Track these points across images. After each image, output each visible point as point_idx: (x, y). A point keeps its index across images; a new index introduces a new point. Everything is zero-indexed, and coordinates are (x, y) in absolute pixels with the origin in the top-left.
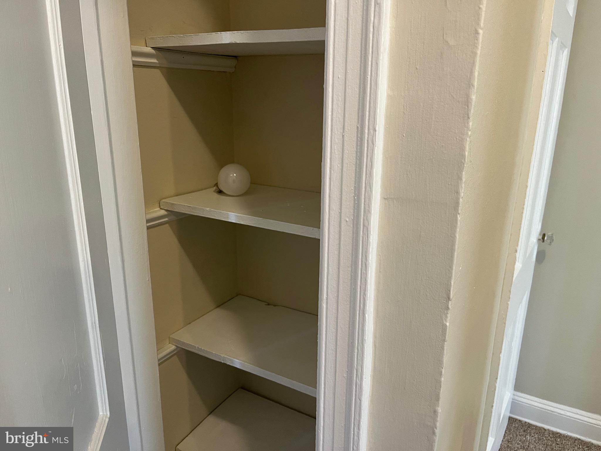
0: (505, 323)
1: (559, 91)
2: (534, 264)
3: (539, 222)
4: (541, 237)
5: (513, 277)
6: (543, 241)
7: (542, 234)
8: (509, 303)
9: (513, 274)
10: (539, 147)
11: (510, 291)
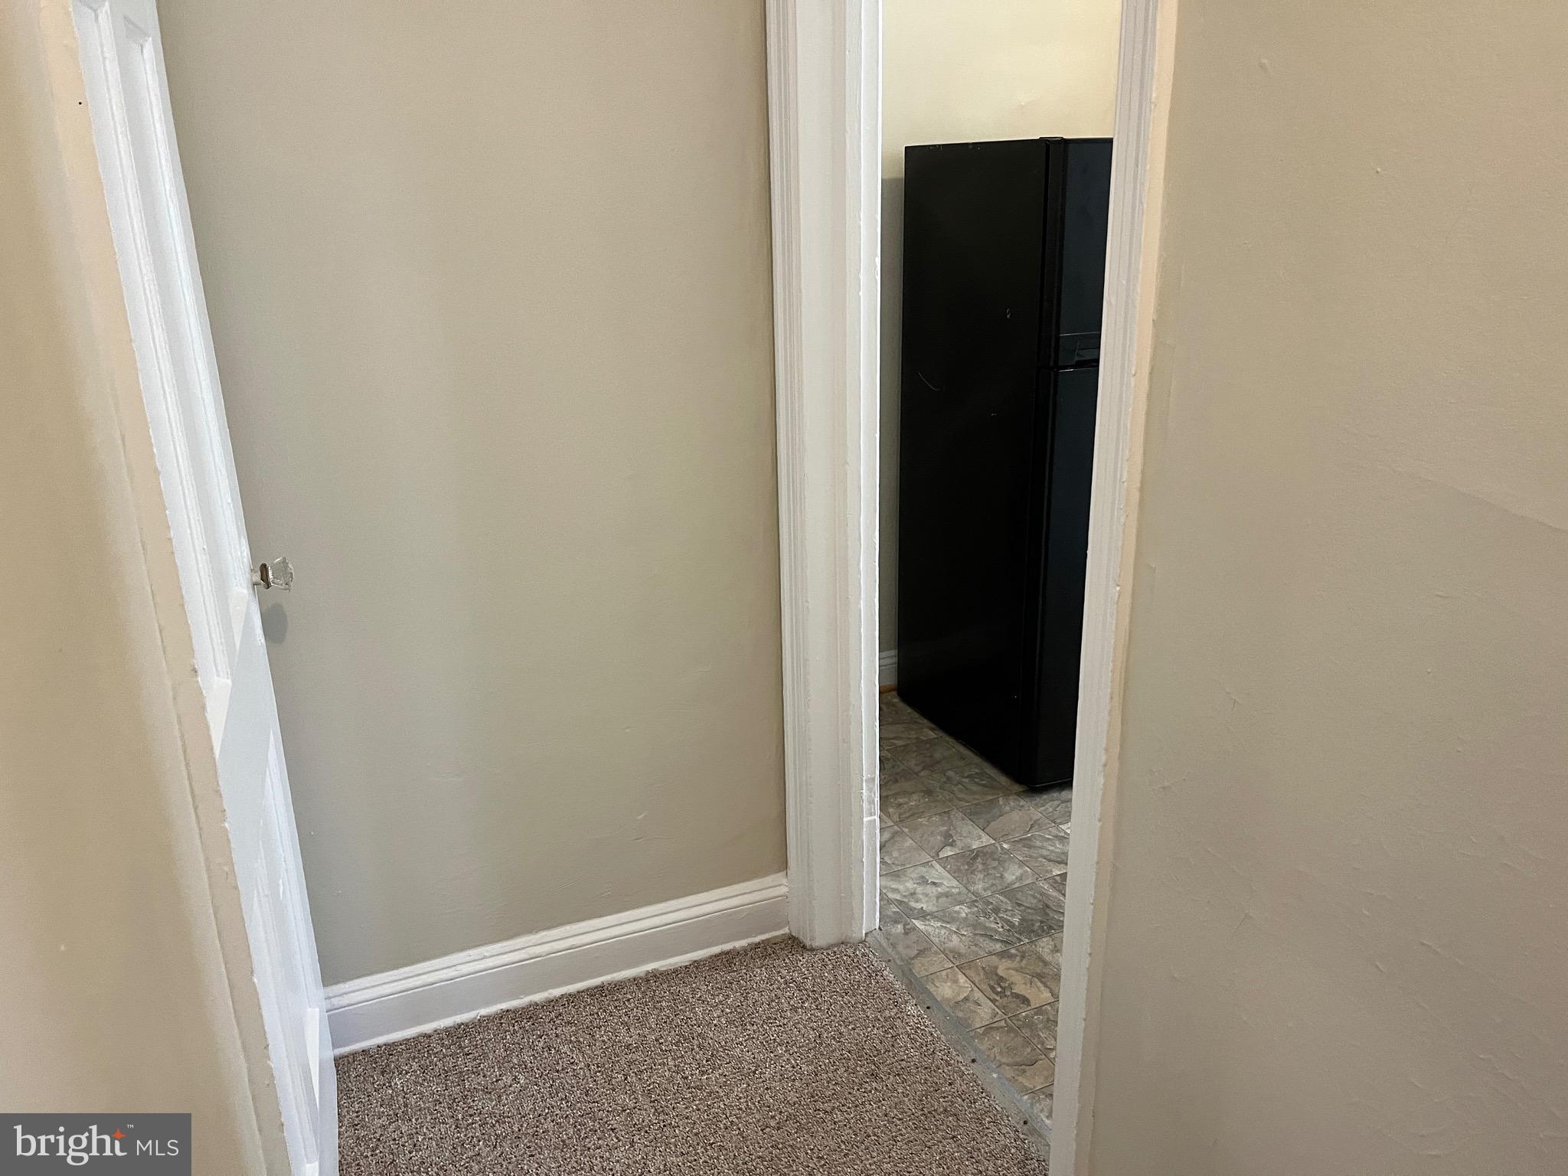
0: (236, 888)
1: (158, 125)
2: (264, 651)
3: (240, 537)
4: (257, 577)
5: (212, 749)
6: (268, 586)
7: (258, 569)
8: (226, 825)
9: (209, 737)
10: (159, 333)
11: (218, 793)
